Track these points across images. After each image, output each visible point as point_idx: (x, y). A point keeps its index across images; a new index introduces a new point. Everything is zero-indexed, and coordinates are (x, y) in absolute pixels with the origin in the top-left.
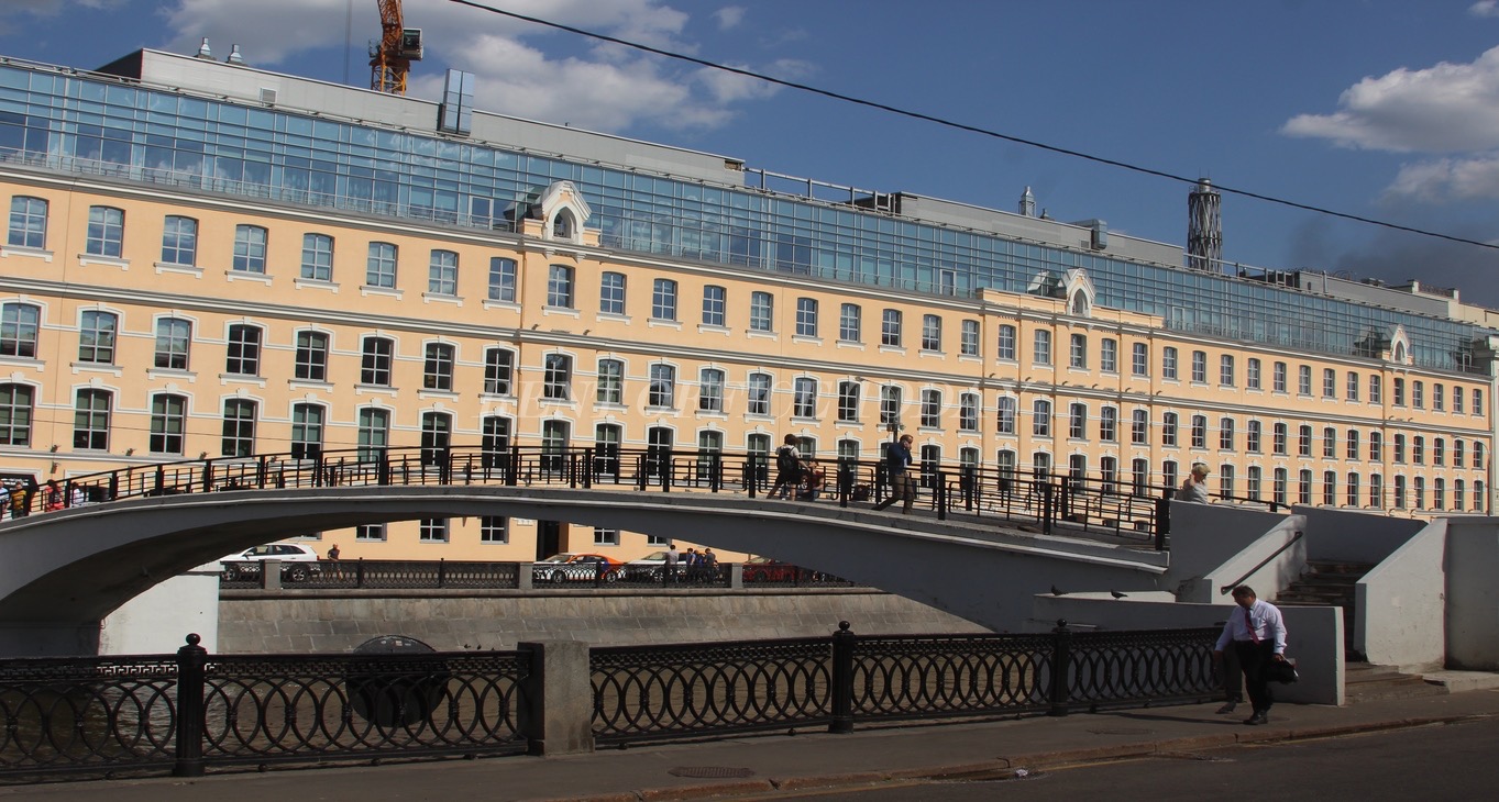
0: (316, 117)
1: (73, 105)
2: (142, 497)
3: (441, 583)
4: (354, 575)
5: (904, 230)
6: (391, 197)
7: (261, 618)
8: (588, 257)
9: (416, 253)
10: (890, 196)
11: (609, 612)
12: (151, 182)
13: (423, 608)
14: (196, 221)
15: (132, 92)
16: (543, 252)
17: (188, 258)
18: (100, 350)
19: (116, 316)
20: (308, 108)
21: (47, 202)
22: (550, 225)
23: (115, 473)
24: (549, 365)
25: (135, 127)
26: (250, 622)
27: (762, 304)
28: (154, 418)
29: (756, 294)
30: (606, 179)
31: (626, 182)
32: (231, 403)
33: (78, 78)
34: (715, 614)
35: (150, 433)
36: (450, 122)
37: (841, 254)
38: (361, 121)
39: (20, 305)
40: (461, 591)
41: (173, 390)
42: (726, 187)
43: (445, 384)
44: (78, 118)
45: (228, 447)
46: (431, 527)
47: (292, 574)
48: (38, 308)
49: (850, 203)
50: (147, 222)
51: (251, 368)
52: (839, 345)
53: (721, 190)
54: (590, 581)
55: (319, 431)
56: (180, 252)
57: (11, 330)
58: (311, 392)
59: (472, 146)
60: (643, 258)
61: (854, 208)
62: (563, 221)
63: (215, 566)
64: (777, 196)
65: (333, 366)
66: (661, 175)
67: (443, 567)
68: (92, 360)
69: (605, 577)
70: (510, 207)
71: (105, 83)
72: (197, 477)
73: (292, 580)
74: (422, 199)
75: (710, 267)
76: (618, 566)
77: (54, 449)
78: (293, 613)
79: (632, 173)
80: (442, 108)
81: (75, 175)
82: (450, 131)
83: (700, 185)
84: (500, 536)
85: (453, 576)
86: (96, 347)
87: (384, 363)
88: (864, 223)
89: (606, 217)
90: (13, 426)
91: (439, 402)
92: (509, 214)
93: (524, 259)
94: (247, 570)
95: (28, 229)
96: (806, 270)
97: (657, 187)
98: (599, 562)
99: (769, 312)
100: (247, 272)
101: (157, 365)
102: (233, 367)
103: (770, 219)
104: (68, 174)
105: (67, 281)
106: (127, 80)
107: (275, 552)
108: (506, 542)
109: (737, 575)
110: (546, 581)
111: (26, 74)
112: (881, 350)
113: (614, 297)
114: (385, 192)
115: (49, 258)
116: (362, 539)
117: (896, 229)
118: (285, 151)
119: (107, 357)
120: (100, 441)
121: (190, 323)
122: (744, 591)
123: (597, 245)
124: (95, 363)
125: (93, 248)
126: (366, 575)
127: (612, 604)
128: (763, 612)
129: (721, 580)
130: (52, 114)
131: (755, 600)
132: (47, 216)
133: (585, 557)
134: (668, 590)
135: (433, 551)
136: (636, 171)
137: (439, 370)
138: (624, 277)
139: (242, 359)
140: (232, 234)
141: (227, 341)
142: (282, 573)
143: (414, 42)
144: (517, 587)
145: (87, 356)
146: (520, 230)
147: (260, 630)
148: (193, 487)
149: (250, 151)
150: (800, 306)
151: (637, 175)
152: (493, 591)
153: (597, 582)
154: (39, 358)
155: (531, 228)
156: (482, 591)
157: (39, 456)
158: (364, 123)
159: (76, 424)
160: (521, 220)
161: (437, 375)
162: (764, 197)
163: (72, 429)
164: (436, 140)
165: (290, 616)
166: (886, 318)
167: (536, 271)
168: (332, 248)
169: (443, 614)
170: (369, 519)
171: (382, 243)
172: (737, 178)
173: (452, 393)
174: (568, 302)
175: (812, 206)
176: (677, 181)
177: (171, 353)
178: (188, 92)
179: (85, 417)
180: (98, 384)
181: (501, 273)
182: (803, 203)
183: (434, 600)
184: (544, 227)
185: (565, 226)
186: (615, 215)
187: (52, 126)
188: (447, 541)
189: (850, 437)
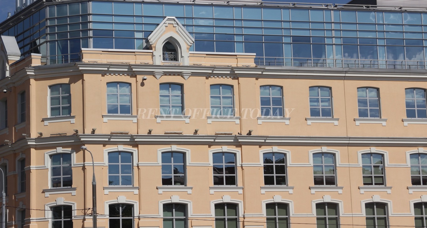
1: (338, 27)
12: (394, 69)
14: (425, 90)
15: (372, 14)
17: (423, 114)
18: (375, 177)
21: (330, 88)
25: (378, 35)
28: (416, 219)
33: (339, 10)
39: (323, 153)
44: (342, 34)
48: (334, 155)
50: (394, 94)
56: (418, 111)
57: (320, 169)
68: (372, 184)
71: (355, 10)
81: (345, 70)
86: (373, 175)
95: (321, 106)
101: (413, 184)
104: (341, 69)
105: (349, 136)
106: (368, 7)
111: (306, 12)
115: (336, 123)
119: (381, 181)
124: (374, 186)
125: (363, 114)
130: (326, 34)
132: (332, 97)
145: (368, 181)
154: (339, 186)
159: (368, 226)
178: (408, 9)
179: (372, 221)
180: (377, 199)
187: (327, 41)
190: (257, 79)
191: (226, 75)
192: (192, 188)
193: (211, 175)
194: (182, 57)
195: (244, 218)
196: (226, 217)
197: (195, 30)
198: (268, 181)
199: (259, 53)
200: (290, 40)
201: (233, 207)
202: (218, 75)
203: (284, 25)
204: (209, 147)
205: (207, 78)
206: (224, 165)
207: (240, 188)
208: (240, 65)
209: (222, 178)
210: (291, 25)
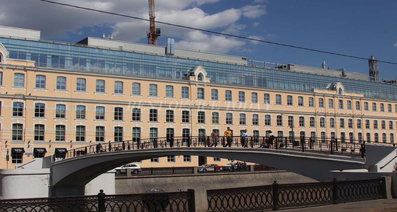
0: (134, 52)
1: (71, 53)
2: (93, 153)
3: (173, 173)
4: (150, 172)
5: (291, 74)
6: (154, 72)
7: (126, 184)
8: (207, 85)
9: (162, 87)
10: (287, 65)
11: (218, 179)
12: (92, 71)
13: (169, 180)
14: (104, 81)
15: (86, 48)
16: (195, 85)
17: (103, 91)
18: (81, 115)
19: (85, 106)
20: (131, 50)
21: (66, 78)
22: (197, 77)
23: (86, 147)
24: (199, 114)
25: (87, 57)
26: (124, 185)
27: (254, 96)
28: (96, 132)
29: (253, 93)
30: (211, 64)
31: (216, 65)
32: (116, 128)
33: (72, 46)
34: (247, 179)
35: (95, 136)
36: (169, 52)
37: (275, 81)
38: (145, 53)
39: (60, 105)
40: (179, 175)
41: (101, 125)
42: (243, 65)
43: (172, 120)
44: (72, 56)
45: (116, 139)
46: (170, 158)
47: (134, 172)
48: (65, 105)
49: (276, 68)
50: (91, 81)
51: (121, 118)
52: (276, 106)
53: (241, 66)
54: (213, 171)
55: (139, 134)
56: (101, 89)
57: (59, 111)
58: (137, 124)
59: (175, 58)
60: (222, 85)
61: (277, 69)
62: (200, 76)
63: (114, 170)
64: (256, 67)
65: (142, 117)
66: (225, 63)
67: (173, 169)
68: (80, 118)
69: (217, 170)
70: (186, 73)
71: (79, 46)
72: (108, 147)
73: (134, 174)
74: (163, 72)
75: (240, 86)
76: (220, 167)
77: (71, 141)
78: (135, 182)
79: (217, 63)
80: (166, 48)
81: (73, 70)
82: (169, 54)
83: (236, 65)
84: (189, 160)
85: (176, 171)
86: (80, 114)
87: (155, 116)
88: (280, 73)
89: (211, 75)
90: (60, 136)
91: (170, 125)
92: (186, 75)
93: (190, 87)
94: (122, 171)
95: (61, 85)
96: (266, 86)
97: (224, 66)
98: (215, 166)
99: (256, 98)
100: (118, 93)
101: (96, 119)
102: (116, 118)
103: (255, 73)
104: (71, 70)
105: (72, 98)
106: (84, 45)
107: (129, 166)
108: (190, 161)
109: (252, 168)
110: (201, 171)
111: (58, 45)
112: (287, 106)
113: (215, 96)
114: (153, 71)
115: (67, 92)
116: (152, 162)
117: (289, 74)
118: (126, 61)
119: (83, 117)
120: (83, 139)
121: (104, 107)
122: (254, 172)
123: (209, 82)
124: (80, 119)
125: (78, 89)
126: (153, 172)
127: (219, 177)
128: (259, 178)
129: (248, 170)
130: (66, 55)
131: (257, 175)
132: (66, 81)
133: (211, 165)
134: (234, 173)
135: (171, 165)
136: (219, 62)
137: (170, 117)
138: (217, 90)
139: (118, 116)
140: (114, 84)
141: (114, 112)
142: (131, 172)
143: (159, 31)
144: (193, 173)
145: (78, 117)
146: (189, 79)
147: (126, 187)
148: (106, 150)
149: (117, 62)
150: (265, 96)
151: (219, 63)
152: (187, 175)
153: (215, 171)
154: (66, 118)
155: (192, 78)
156: (184, 175)
157: (67, 143)
158: (146, 53)
159: (76, 135)
160: (189, 77)
161: (170, 118)
162: (253, 67)
163: (75, 136)
164: (165, 57)
165: (134, 183)
166: (288, 98)
167: (194, 90)
168: (140, 86)
169: (174, 181)
170: (154, 157)
171: (153, 84)
172: (245, 63)
173: (174, 123)
174: (203, 98)
175: (266, 69)
176: (230, 64)
177: (100, 115)
178: (100, 48)
179: (79, 133)
180: (81, 124)
181: (185, 91)
182: (263, 68)
183: (172, 178)
184: (195, 78)
185: (201, 77)
186: (214, 74)
187: (66, 58)
188: (175, 162)
189: (281, 130)
190: (35, 72)
191: (22, 69)
192: (3, 117)
193: (12, 112)
194: (3, 60)
195: (25, 130)
196: (17, 130)
197: (10, 49)
198: (37, 115)
199: (37, 61)
200: (51, 57)
201: (21, 125)
202: (18, 69)
203: (48, 50)
204: (12, 100)
205: (13, 70)
206: (18, 107)
207: (24, 118)
208: (28, 65)
209: (16, 113)
210: (51, 50)
